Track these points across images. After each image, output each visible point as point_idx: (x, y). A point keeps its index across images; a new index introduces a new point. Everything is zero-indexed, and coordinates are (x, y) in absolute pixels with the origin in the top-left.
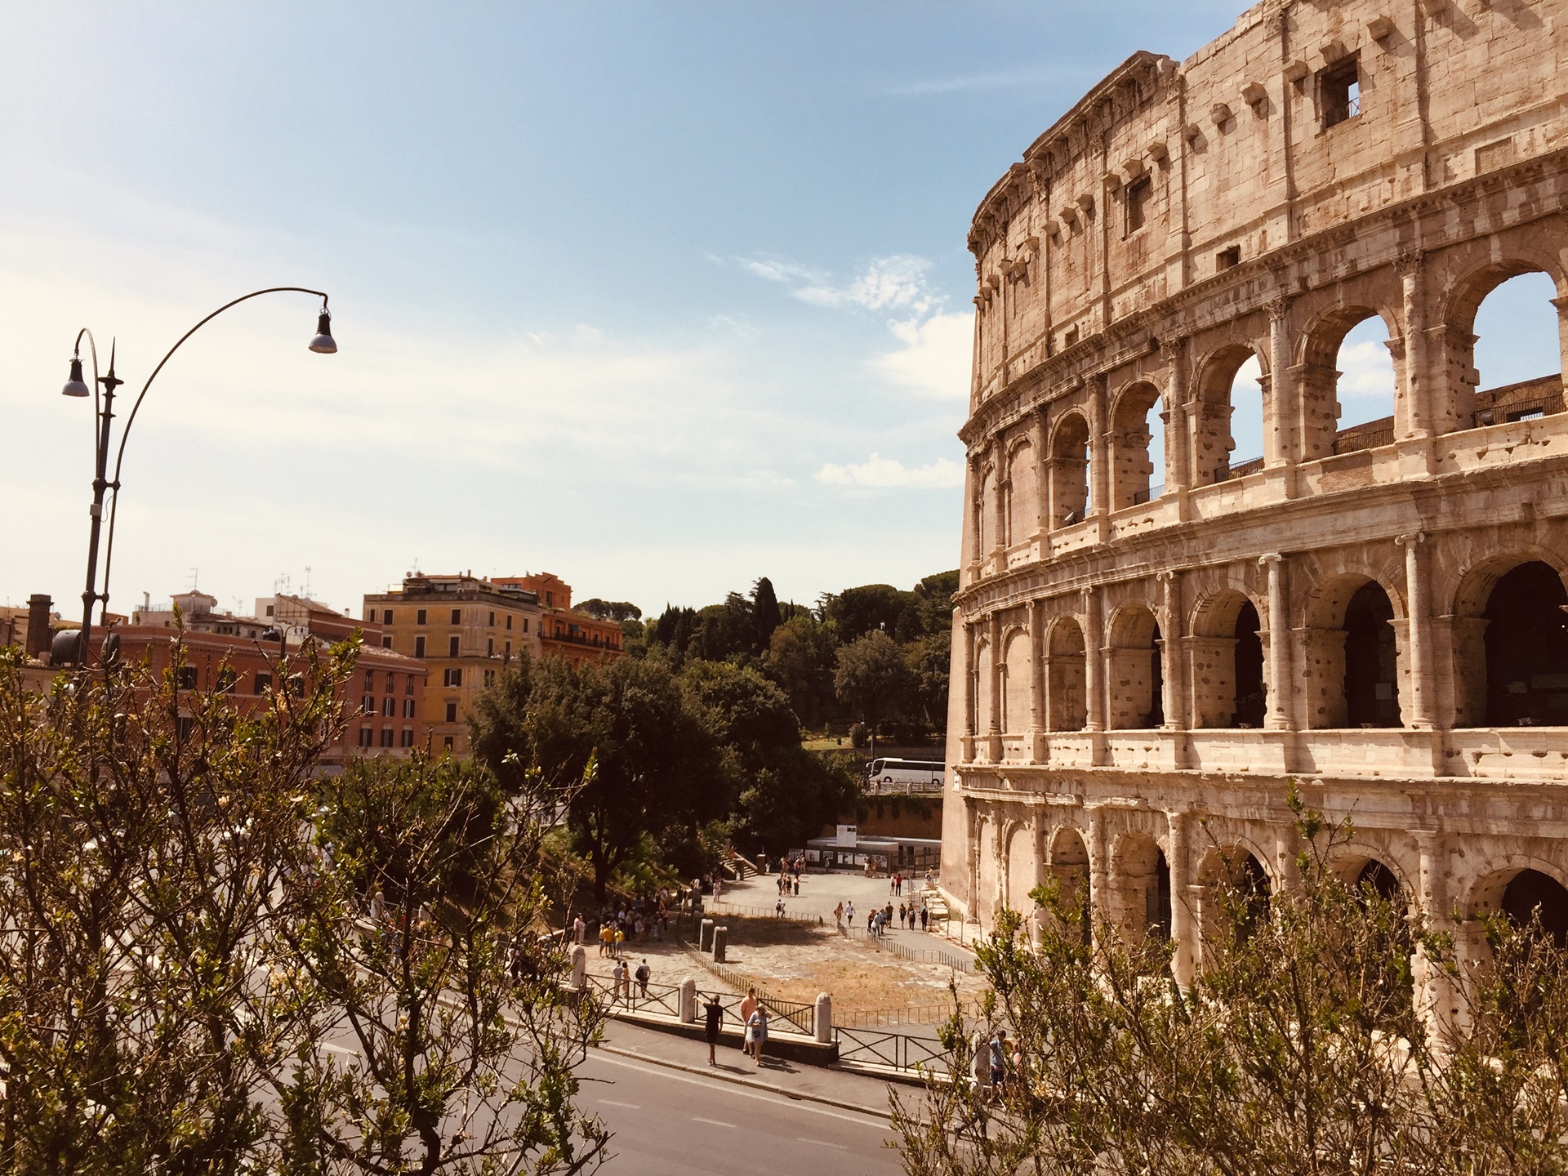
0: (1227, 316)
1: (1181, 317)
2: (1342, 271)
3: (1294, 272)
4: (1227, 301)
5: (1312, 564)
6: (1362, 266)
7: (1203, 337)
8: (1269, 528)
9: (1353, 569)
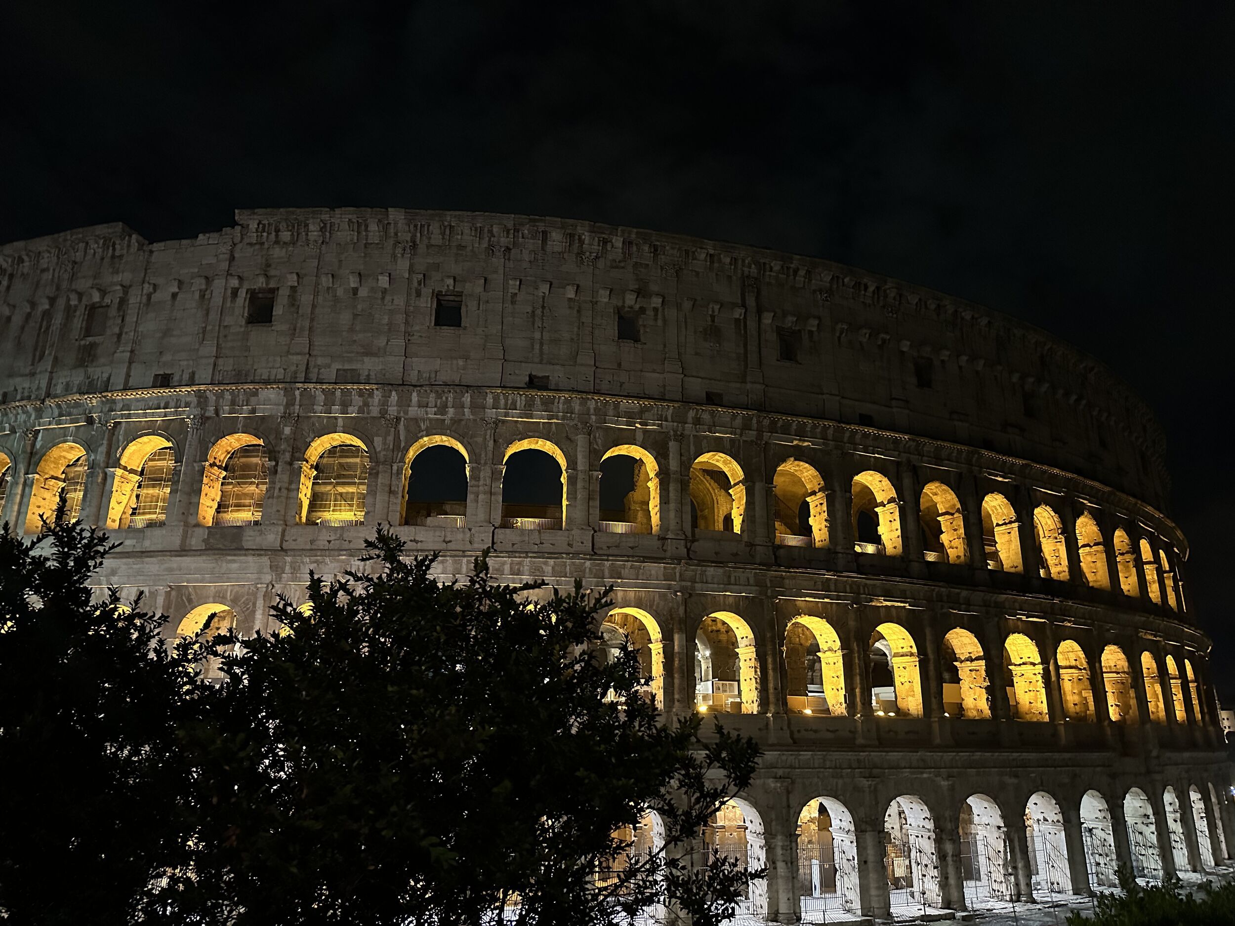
0: (156, 417)
2: (245, 412)
3: (212, 402)
4: (159, 407)
5: (189, 595)
6: (259, 412)
8: (163, 566)
9: (219, 601)
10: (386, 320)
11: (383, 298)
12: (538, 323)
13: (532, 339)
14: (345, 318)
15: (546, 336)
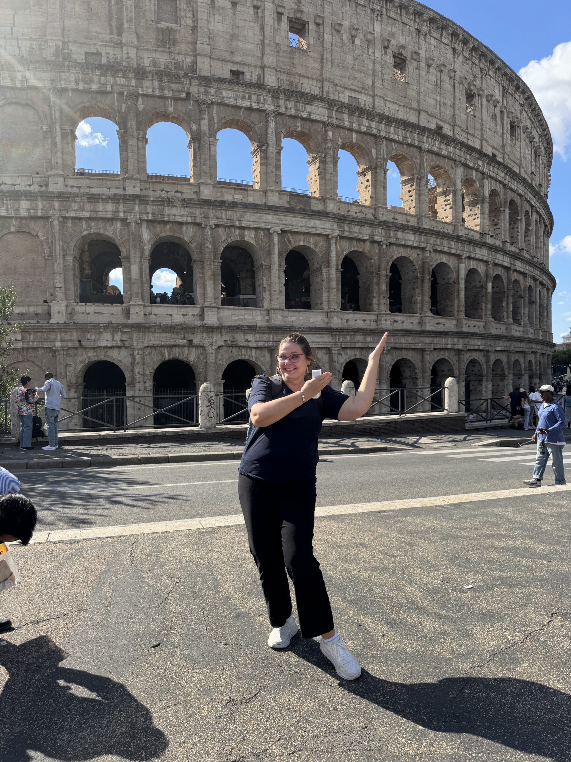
0: (244, 105)
1: (213, 91)
2: (305, 115)
3: (282, 102)
4: (244, 98)
5: (289, 238)
6: (313, 117)
7: (222, 108)
8: (275, 217)
9: (306, 244)
10: (371, 67)
11: (368, 49)
12: (438, 91)
13: (436, 100)
14: (349, 59)
15: (442, 101)
